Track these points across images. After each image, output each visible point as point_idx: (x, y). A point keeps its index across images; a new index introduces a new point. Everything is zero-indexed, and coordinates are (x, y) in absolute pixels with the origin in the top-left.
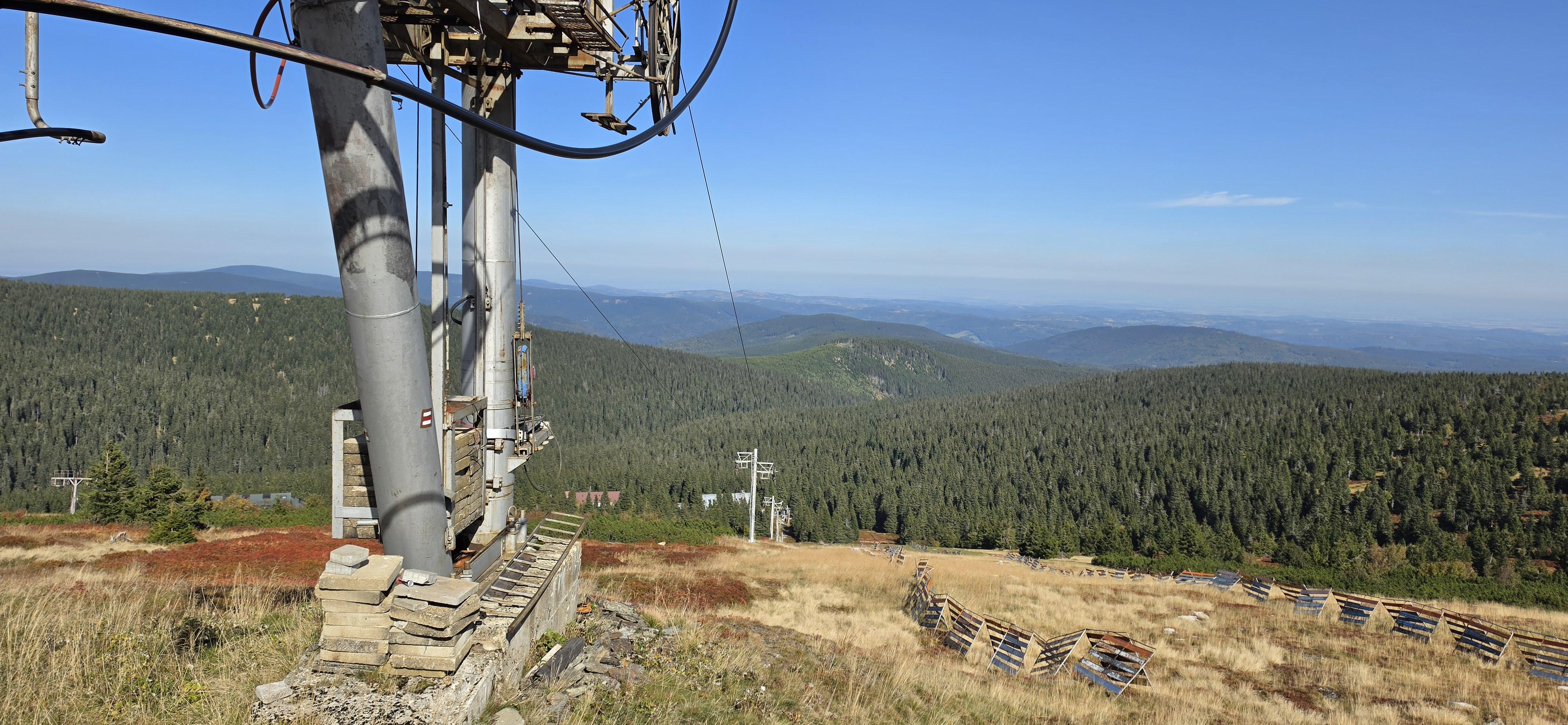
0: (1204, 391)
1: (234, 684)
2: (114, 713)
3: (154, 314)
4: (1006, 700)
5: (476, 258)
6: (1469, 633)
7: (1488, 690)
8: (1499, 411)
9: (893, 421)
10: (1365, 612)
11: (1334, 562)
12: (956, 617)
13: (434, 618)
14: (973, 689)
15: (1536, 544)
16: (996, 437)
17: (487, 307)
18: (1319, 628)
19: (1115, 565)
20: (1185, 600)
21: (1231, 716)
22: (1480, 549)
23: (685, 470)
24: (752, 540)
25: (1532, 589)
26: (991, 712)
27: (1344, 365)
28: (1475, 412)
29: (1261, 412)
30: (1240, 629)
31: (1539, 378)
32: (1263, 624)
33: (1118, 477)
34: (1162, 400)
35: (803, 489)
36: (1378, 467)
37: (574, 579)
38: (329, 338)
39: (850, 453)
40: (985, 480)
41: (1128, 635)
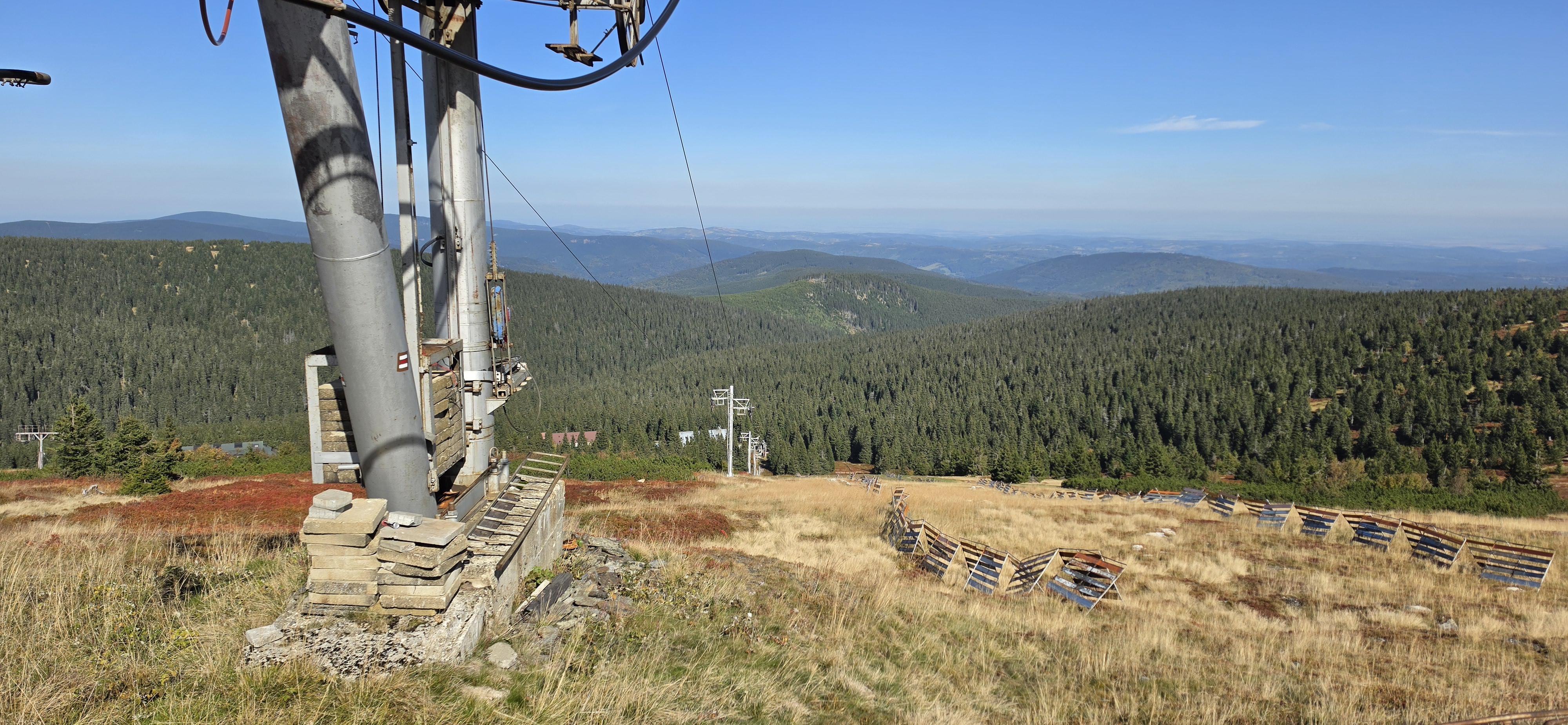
0: (1170, 316)
1: (223, 629)
2: (104, 662)
3: (110, 264)
4: (984, 618)
5: (443, 198)
6: (1425, 541)
7: (1441, 593)
8: (1456, 327)
9: (866, 355)
10: (1326, 523)
11: (1295, 477)
12: (932, 542)
13: (422, 558)
14: (951, 608)
15: (1488, 455)
16: (968, 367)
17: (457, 248)
18: (1282, 541)
19: (1084, 487)
20: (1153, 518)
21: (1198, 625)
22: (1434, 461)
23: (661, 408)
24: (730, 474)
25: (1483, 497)
26: (970, 629)
27: (1307, 286)
28: (1433, 329)
29: (1226, 335)
30: (1206, 544)
31: (1496, 294)
32: (1227, 538)
33: (1087, 403)
34: (1129, 326)
35: (779, 424)
36: (1339, 385)
37: (559, 517)
38: (292, 284)
39: (824, 388)
40: (957, 409)
41: (1099, 553)
